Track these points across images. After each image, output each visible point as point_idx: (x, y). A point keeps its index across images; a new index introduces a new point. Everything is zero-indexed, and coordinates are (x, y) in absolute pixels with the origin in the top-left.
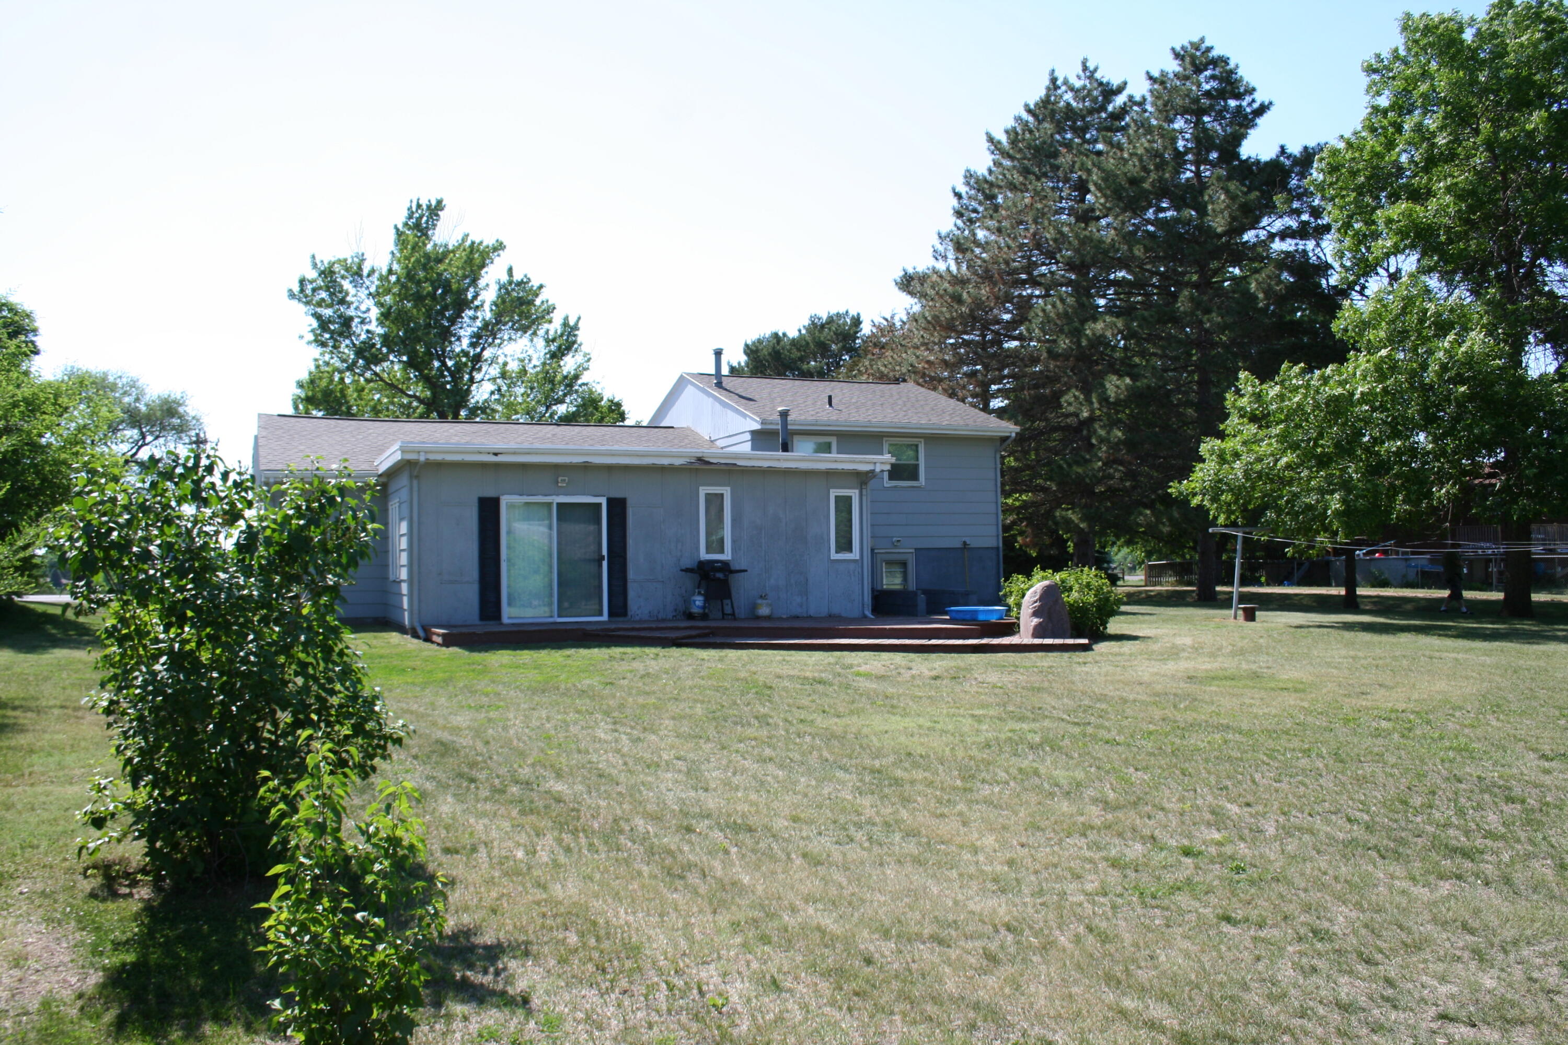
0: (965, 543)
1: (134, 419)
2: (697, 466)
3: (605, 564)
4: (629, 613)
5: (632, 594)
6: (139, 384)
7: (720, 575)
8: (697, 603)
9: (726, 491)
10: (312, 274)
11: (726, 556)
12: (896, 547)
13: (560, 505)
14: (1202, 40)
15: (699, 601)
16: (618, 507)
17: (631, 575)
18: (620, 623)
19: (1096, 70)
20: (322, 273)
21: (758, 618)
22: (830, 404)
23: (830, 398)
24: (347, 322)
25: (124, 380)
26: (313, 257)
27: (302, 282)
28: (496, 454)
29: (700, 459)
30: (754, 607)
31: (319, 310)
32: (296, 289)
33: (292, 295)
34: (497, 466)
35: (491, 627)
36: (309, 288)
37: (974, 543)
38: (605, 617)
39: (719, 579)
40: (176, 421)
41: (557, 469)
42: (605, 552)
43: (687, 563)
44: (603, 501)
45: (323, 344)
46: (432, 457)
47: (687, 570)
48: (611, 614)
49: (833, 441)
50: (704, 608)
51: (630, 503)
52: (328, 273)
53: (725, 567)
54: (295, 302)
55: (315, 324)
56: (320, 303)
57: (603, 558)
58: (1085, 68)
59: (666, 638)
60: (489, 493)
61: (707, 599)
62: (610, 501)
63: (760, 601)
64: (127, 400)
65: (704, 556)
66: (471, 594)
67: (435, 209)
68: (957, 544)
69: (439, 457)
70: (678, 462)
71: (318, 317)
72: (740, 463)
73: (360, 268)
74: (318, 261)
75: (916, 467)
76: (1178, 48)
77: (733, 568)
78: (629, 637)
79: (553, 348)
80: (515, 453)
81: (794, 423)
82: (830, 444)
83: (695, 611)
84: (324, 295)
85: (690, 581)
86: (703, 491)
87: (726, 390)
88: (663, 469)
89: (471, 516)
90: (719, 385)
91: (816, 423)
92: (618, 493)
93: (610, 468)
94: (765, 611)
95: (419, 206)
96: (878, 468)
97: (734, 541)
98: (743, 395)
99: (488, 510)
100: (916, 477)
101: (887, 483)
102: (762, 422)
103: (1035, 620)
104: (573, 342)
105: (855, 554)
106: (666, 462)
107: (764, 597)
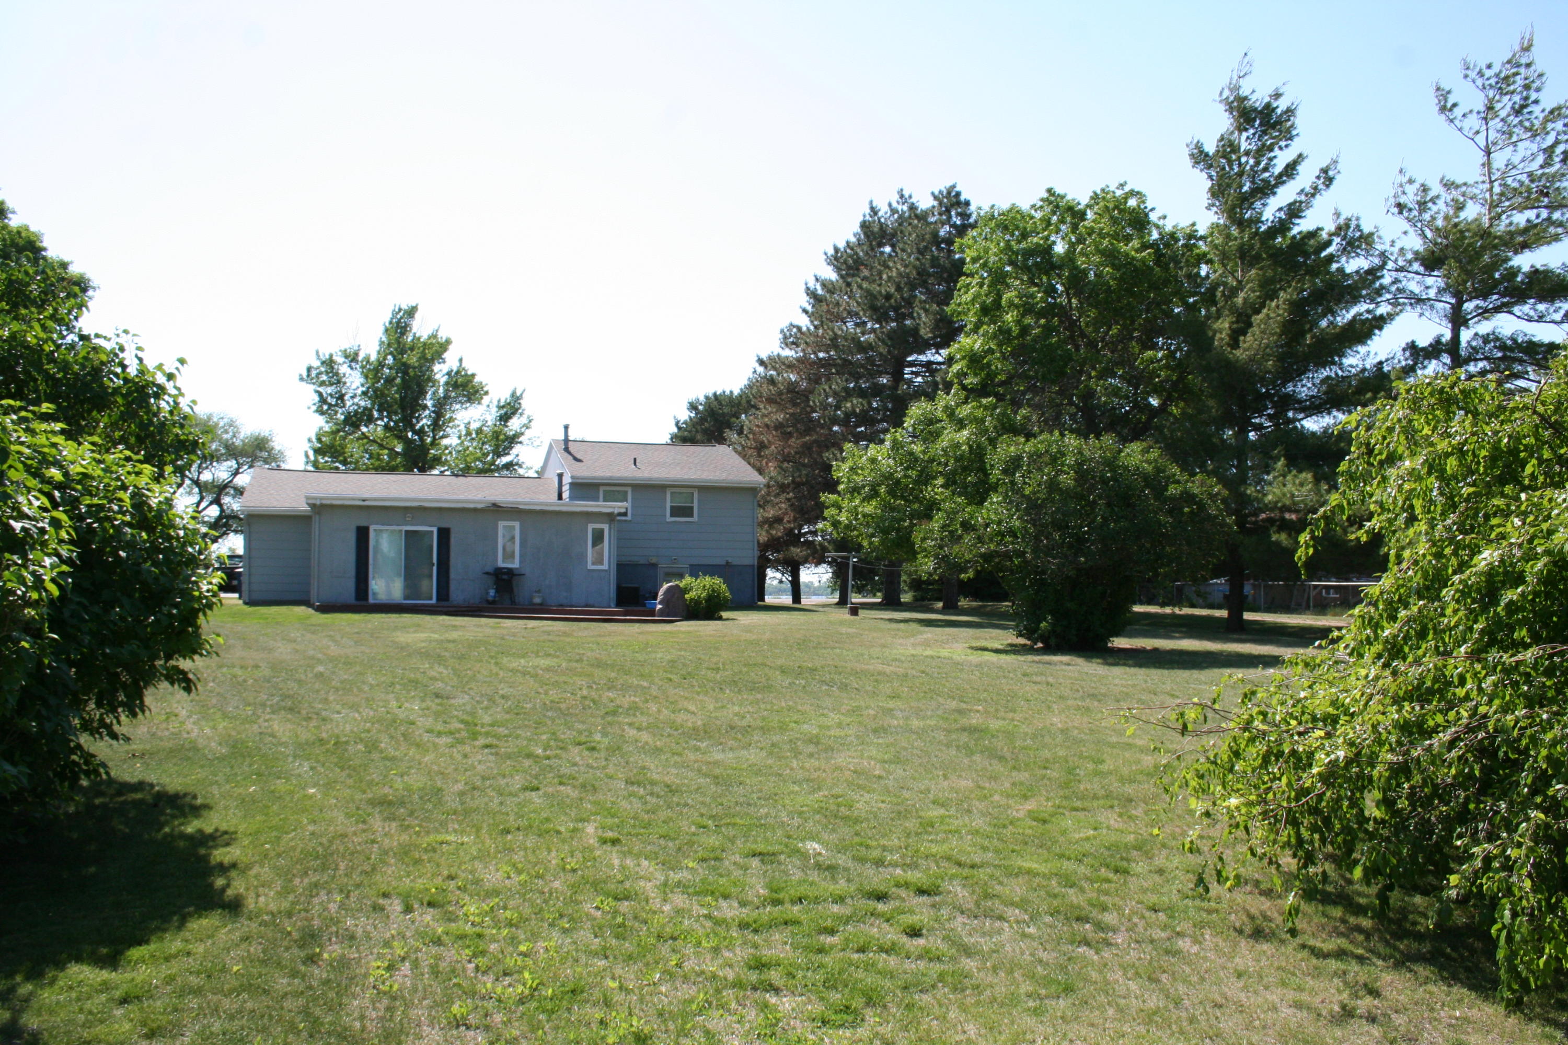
0: (727, 562)
1: (232, 452)
2: (494, 509)
3: (435, 568)
4: (451, 600)
5: (453, 586)
6: (237, 423)
7: (505, 577)
8: (491, 594)
9: (517, 525)
10: (316, 363)
11: (515, 564)
12: (674, 563)
13: (407, 532)
14: (954, 186)
15: (492, 592)
16: (444, 534)
17: (453, 575)
18: (444, 605)
19: (910, 197)
20: (323, 363)
21: (533, 603)
22: (635, 464)
23: (636, 459)
24: (341, 397)
25: (226, 420)
26: (317, 352)
27: (309, 369)
28: (364, 501)
29: (494, 505)
30: (531, 596)
31: (321, 389)
32: (305, 374)
33: (302, 379)
34: (362, 507)
35: (362, 603)
36: (314, 373)
37: (735, 562)
38: (434, 601)
39: (505, 580)
40: (265, 454)
41: (406, 509)
42: (435, 560)
43: (490, 569)
44: (435, 530)
45: (322, 413)
46: (324, 502)
47: (487, 573)
48: (438, 599)
49: (629, 490)
50: (494, 595)
51: (451, 531)
52: (329, 363)
53: (510, 572)
54: (304, 384)
55: (317, 398)
56: (323, 384)
57: (433, 564)
58: (902, 196)
60: (362, 524)
61: (497, 591)
62: (440, 530)
63: (535, 595)
64: (225, 436)
65: (501, 564)
66: (349, 585)
67: (411, 312)
68: (724, 563)
70: (479, 506)
71: (320, 394)
72: (521, 507)
73: (357, 354)
74: (321, 354)
75: (692, 508)
76: (937, 193)
77: (518, 573)
79: (502, 412)
80: (375, 500)
81: (594, 478)
82: (626, 492)
83: (490, 599)
84: (324, 377)
85: (490, 581)
86: (501, 524)
87: (569, 453)
88: (475, 510)
89: (352, 538)
90: (567, 450)
91: (610, 478)
92: (444, 525)
93: (440, 509)
94: (537, 600)
95: (400, 310)
96: (616, 511)
97: (521, 556)
98: (578, 457)
99: (362, 534)
100: (691, 515)
101: (669, 519)
102: (572, 477)
103: (659, 607)
104: (517, 410)
105: (605, 566)
106: (472, 506)
107: (539, 591)
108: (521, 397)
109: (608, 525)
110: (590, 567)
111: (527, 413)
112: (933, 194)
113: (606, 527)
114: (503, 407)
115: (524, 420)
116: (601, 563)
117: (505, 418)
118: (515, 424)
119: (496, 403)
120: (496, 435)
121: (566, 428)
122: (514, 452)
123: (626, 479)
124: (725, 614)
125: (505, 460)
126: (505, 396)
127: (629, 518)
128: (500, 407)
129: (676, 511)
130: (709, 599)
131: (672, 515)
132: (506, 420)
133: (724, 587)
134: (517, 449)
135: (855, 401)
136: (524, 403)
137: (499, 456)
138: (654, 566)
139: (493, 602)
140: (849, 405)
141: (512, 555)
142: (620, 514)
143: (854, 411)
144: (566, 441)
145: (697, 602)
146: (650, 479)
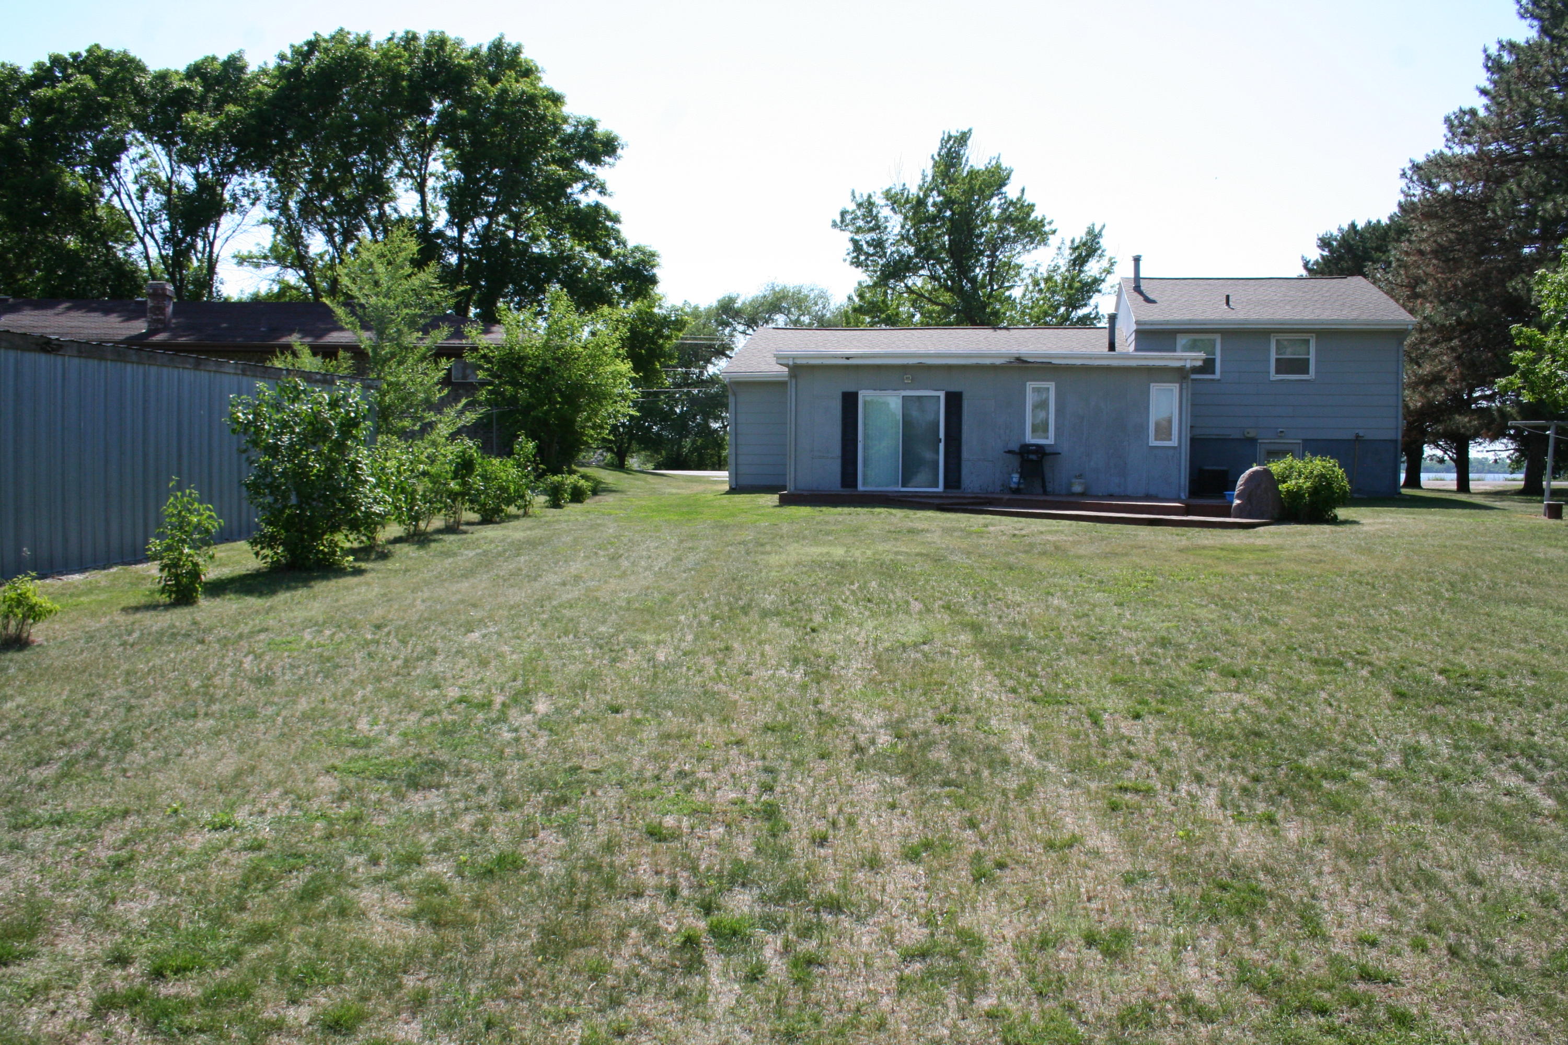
0: (1357, 436)
2: (1016, 364)
3: (942, 445)
4: (963, 486)
5: (965, 471)
7: (1033, 457)
8: (1014, 479)
9: (1052, 386)
10: (852, 207)
11: (1049, 440)
12: (1281, 437)
13: (906, 398)
15: (1016, 478)
16: (954, 401)
17: (965, 455)
18: (954, 492)
20: (860, 205)
21: (1073, 494)
22: (1228, 303)
23: (1228, 297)
24: (881, 244)
26: (853, 193)
27: (843, 214)
28: (848, 358)
29: (1019, 359)
30: (1070, 485)
31: (857, 237)
32: (838, 220)
33: (835, 225)
34: (847, 367)
35: (847, 491)
36: (848, 218)
37: (1369, 435)
38: (941, 488)
39: (1032, 461)
41: (905, 368)
42: (941, 435)
43: (1015, 446)
44: (942, 395)
45: (858, 264)
46: (799, 362)
47: (1009, 452)
48: (946, 486)
49: (1218, 338)
50: (1019, 483)
51: (965, 396)
52: (868, 206)
53: (1040, 450)
54: (837, 231)
55: (851, 246)
56: (859, 230)
57: (940, 440)
60: (851, 389)
61: (1022, 475)
62: (949, 396)
63: (1074, 480)
65: (1030, 439)
66: (835, 467)
67: (963, 139)
68: (1352, 437)
69: (804, 362)
70: (998, 362)
71: (856, 243)
72: (1055, 361)
73: (900, 194)
74: (857, 195)
75: (1307, 361)
77: (1052, 451)
79: (1077, 254)
80: (861, 356)
81: (1167, 323)
82: (1214, 341)
83: (1013, 486)
84: (860, 223)
85: (1015, 461)
86: (1030, 386)
87: (1141, 293)
88: (994, 367)
89: (836, 406)
90: (1137, 289)
91: (1190, 322)
92: (954, 388)
93: (949, 367)
94: (1077, 488)
95: (950, 137)
96: (1188, 364)
97: (1057, 429)
98: (1151, 297)
99: (850, 401)
100: (1306, 371)
101: (1274, 377)
102: (1137, 323)
103: (1237, 502)
104: (1095, 250)
105: (1174, 442)
106: (988, 361)
107: (1080, 476)
108: (1100, 235)
109: (1177, 385)
110: (1153, 442)
111: (1108, 254)
113: (1175, 388)
114: (1077, 248)
115: (1105, 263)
116: (1169, 437)
117: (1079, 261)
118: (1093, 268)
119: (1068, 244)
120: (1070, 281)
121: (1137, 260)
122: (1092, 302)
123: (1211, 322)
124: (1342, 513)
125: (1081, 312)
126: (1080, 235)
127: (1217, 376)
128: (1075, 249)
129: (1284, 366)
130: (1315, 491)
131: (1278, 372)
132: (1082, 264)
133: (1340, 472)
134: (1096, 299)
135: (1560, 200)
136: (1103, 242)
137: (1075, 308)
138: (1253, 441)
139: (1017, 491)
140: (1549, 206)
141: (1046, 429)
142: (1195, 370)
143: (1559, 215)
144: (1137, 278)
145: (1295, 495)
146: (1246, 322)
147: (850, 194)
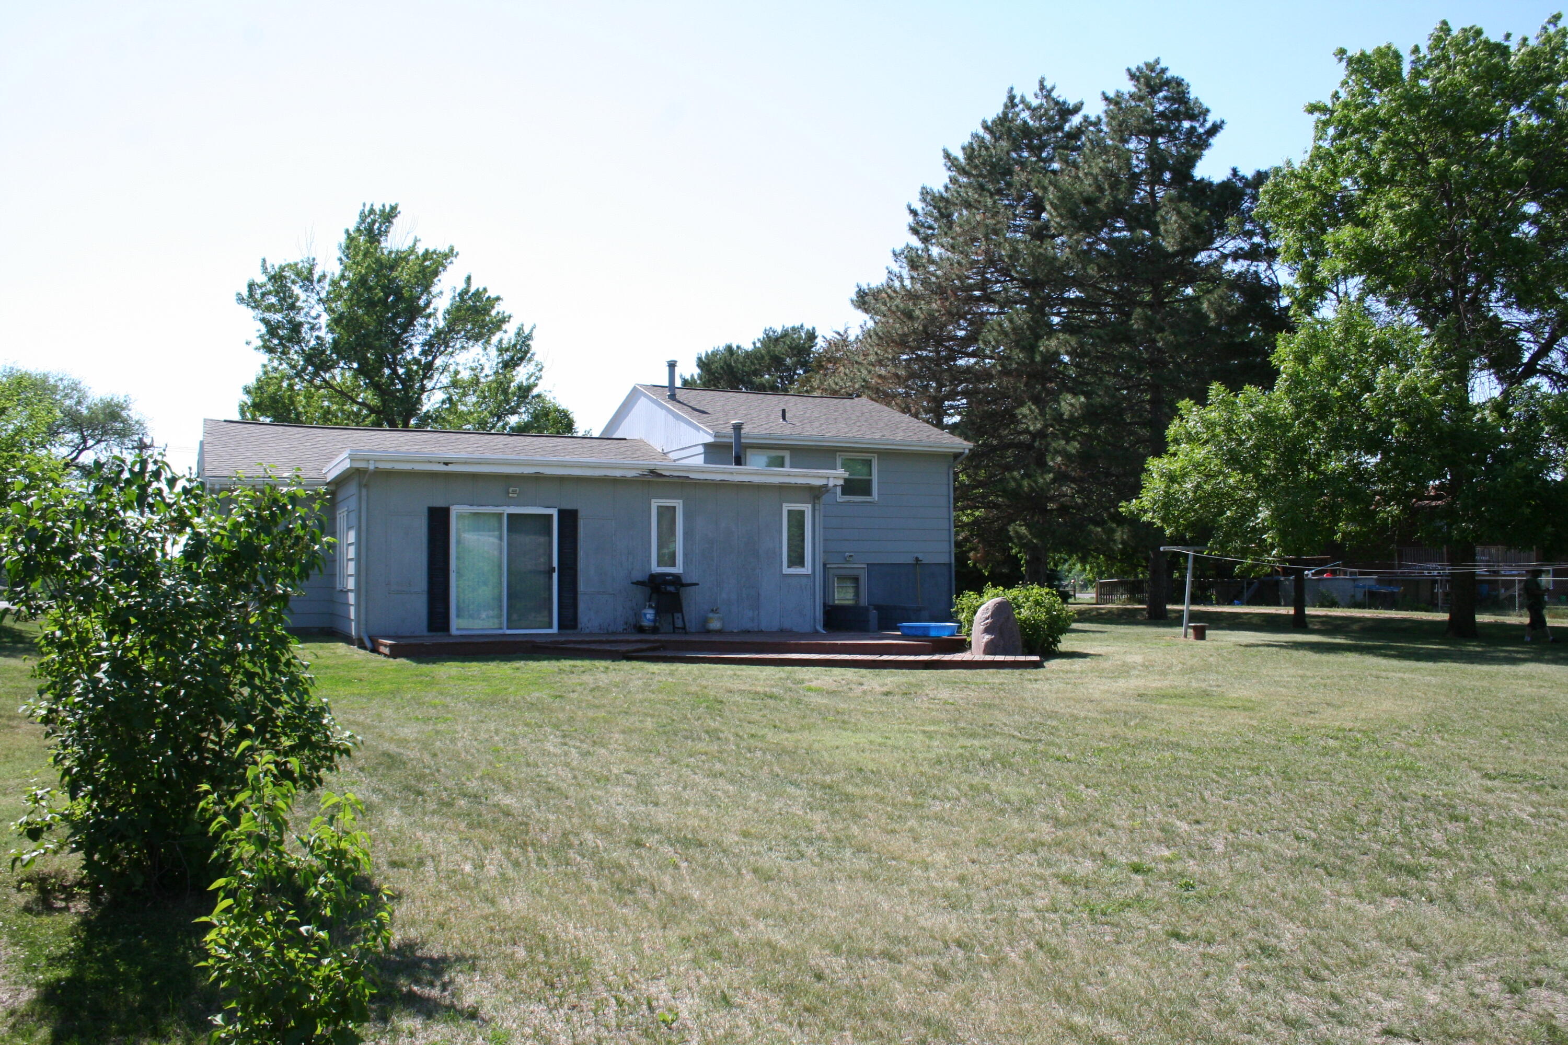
0: (917, 559)
1: (75, 422)
2: (650, 478)
3: (555, 575)
4: (579, 626)
5: (582, 607)
6: (82, 386)
7: (671, 589)
8: (648, 616)
9: (678, 504)
10: (261, 279)
11: (678, 569)
12: (848, 562)
13: (510, 516)
14: (1157, 62)
15: (650, 614)
16: (569, 519)
17: (582, 587)
18: (570, 636)
19: (1053, 89)
20: (273, 278)
21: (708, 632)
22: (784, 418)
23: (784, 411)
24: (296, 327)
25: (66, 383)
26: (264, 260)
27: (251, 286)
28: (446, 464)
29: (652, 472)
30: (705, 620)
31: (267, 315)
32: (245, 293)
33: (241, 300)
34: (447, 475)
35: (440, 638)
36: (258, 293)
37: (926, 559)
38: (555, 630)
39: (671, 593)
40: (119, 425)
41: (508, 479)
42: (555, 564)
43: (639, 576)
44: (554, 512)
45: (270, 350)
47: (638, 583)
48: (561, 627)
50: (655, 621)
51: (580, 514)
52: (277, 278)
53: (676, 580)
54: (243, 307)
55: (263, 329)
56: (269, 308)
57: (553, 570)
58: (1042, 87)
59: (617, 651)
60: (439, 503)
61: (658, 612)
62: (561, 513)
63: (711, 615)
64: (68, 402)
65: (655, 569)
66: (419, 605)
67: (389, 215)
68: (910, 560)
70: (630, 474)
71: (265, 321)
73: (311, 271)
74: (268, 265)
75: (869, 482)
76: (1134, 69)
77: (684, 581)
78: (578, 649)
79: (506, 356)
80: (466, 462)
83: (648, 624)
84: (273, 300)
85: (643, 595)
86: (657, 503)
87: (680, 402)
88: (615, 481)
89: (421, 525)
90: (673, 398)
92: (570, 505)
93: (562, 479)
94: (715, 625)
95: (372, 211)
97: (687, 555)
98: (697, 407)
99: (439, 520)
100: (869, 493)
101: (839, 498)
102: (716, 435)
104: (526, 352)
105: (807, 569)
106: (619, 474)
107: (715, 610)
108: (529, 337)
109: (810, 506)
110: (786, 570)
112: (1129, 70)
113: (807, 508)
114: (507, 350)
115: (533, 368)
116: (802, 564)
117: (509, 365)
118: (522, 373)
119: (494, 345)
120: (498, 386)
126: (507, 336)
128: (502, 352)
129: (851, 487)
131: (843, 493)
132: (511, 368)
136: (534, 345)
141: (674, 555)
147: (260, 263)
